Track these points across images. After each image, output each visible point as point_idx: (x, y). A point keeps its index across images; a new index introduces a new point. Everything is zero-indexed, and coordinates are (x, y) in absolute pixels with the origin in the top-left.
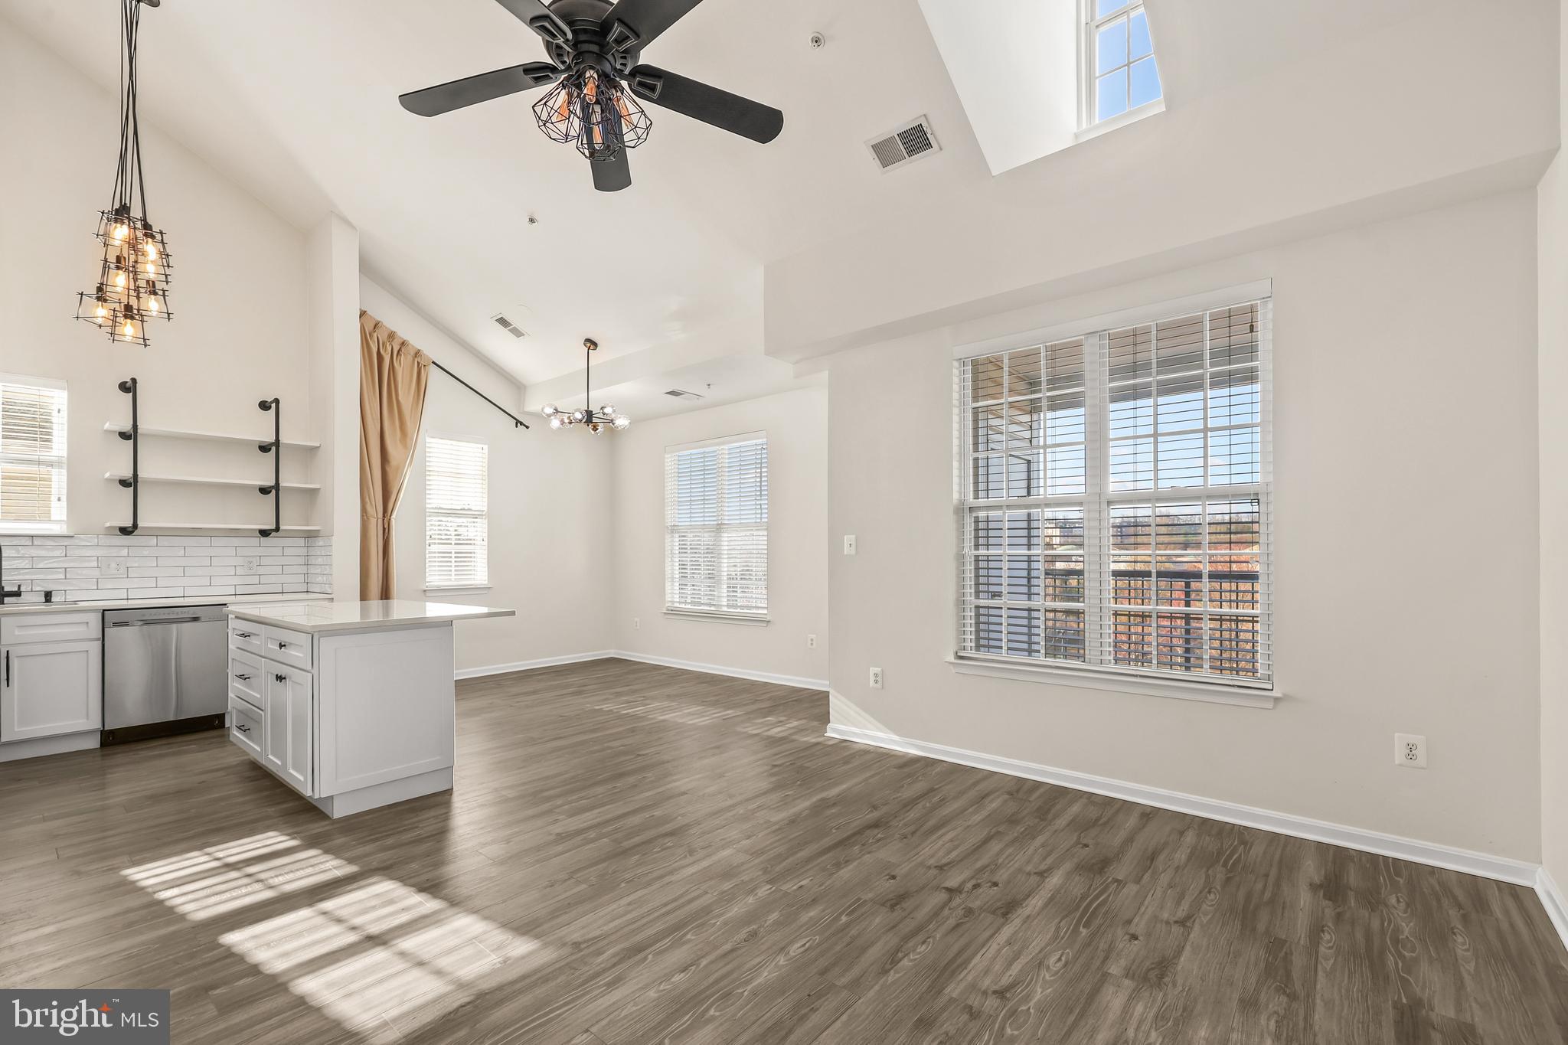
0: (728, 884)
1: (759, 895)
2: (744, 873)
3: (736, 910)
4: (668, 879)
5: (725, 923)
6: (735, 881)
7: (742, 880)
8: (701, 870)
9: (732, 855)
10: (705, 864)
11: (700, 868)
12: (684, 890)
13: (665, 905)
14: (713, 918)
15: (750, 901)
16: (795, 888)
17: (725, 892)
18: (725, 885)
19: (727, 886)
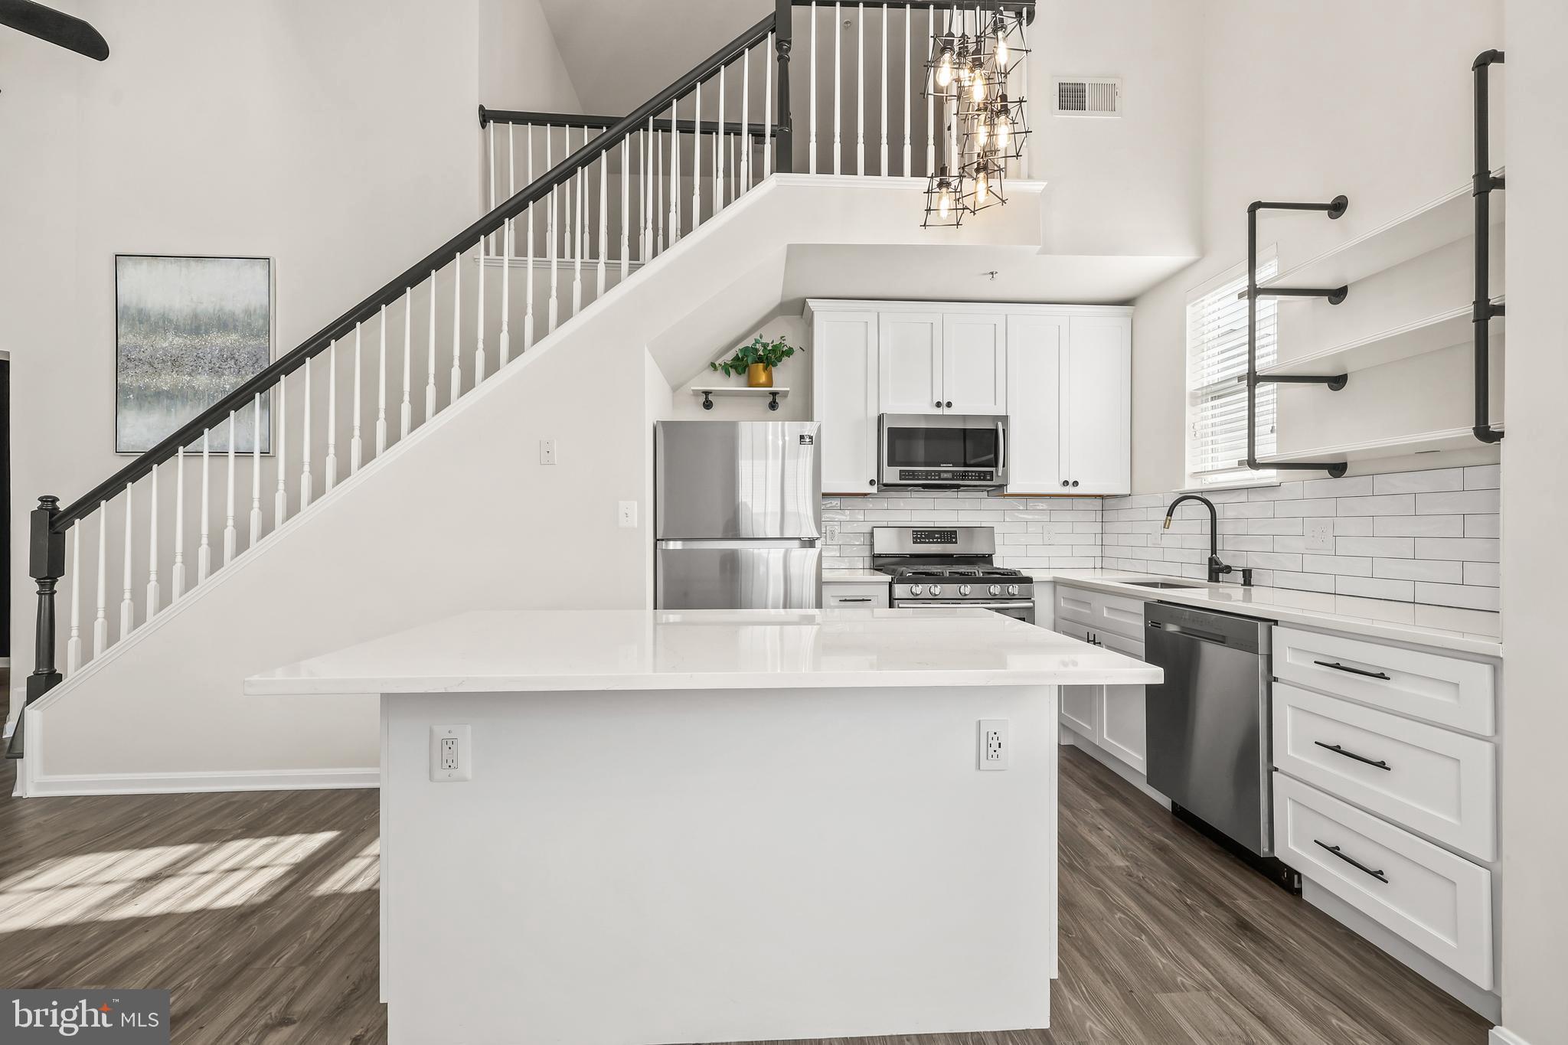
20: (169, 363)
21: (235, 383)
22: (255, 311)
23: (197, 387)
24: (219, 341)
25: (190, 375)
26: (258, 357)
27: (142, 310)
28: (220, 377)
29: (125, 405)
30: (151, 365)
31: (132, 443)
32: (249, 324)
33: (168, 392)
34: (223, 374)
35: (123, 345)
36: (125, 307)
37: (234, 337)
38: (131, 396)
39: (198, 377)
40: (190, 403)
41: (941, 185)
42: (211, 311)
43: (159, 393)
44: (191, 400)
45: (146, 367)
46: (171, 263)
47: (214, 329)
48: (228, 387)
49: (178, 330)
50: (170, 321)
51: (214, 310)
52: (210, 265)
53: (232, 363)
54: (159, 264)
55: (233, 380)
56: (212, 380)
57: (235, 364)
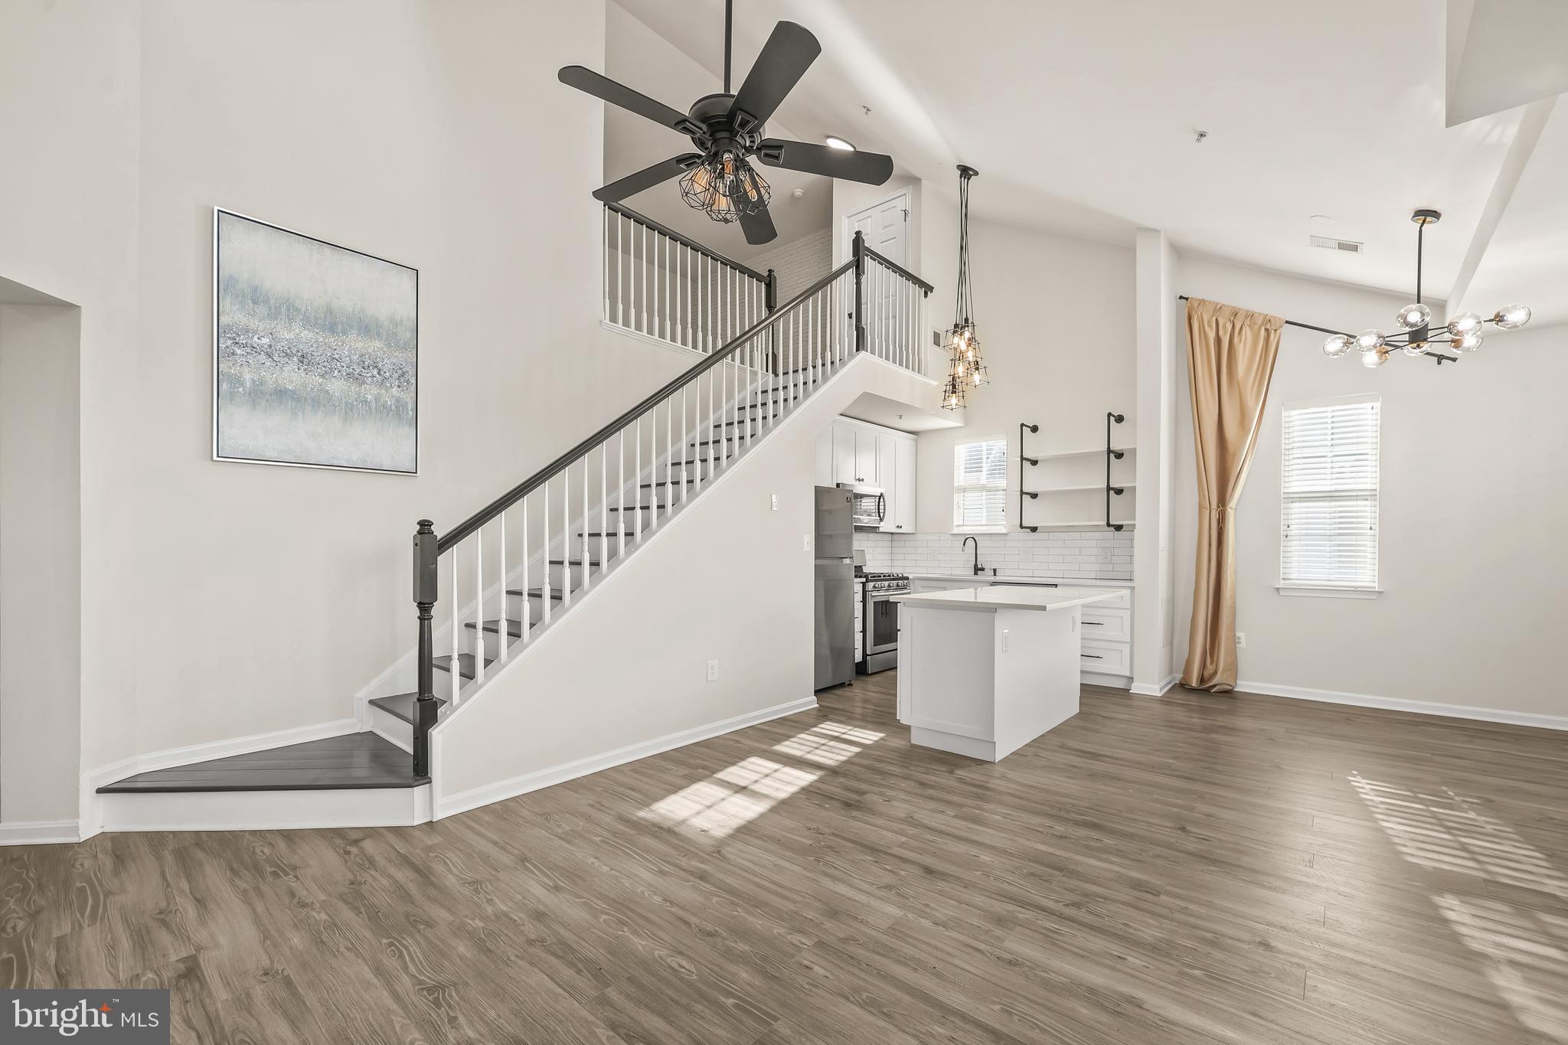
20: (295, 359)
21: (379, 393)
22: (401, 321)
23: (331, 392)
24: (359, 345)
25: (323, 376)
26: (404, 370)
27: (257, 287)
28: (360, 385)
29: (232, 399)
30: (269, 356)
31: (242, 447)
32: (395, 335)
33: (294, 392)
34: (364, 383)
35: (226, 323)
36: (231, 278)
37: (377, 344)
38: (241, 389)
39: (334, 380)
40: (322, 408)
41: (952, 393)
42: (350, 310)
43: (280, 391)
44: (324, 406)
45: (263, 357)
46: (298, 242)
47: (354, 331)
48: (370, 397)
49: (309, 322)
50: (297, 310)
51: (354, 311)
52: (349, 259)
53: (375, 372)
54: (284, 240)
55: (375, 391)
56: (350, 387)
57: (379, 373)
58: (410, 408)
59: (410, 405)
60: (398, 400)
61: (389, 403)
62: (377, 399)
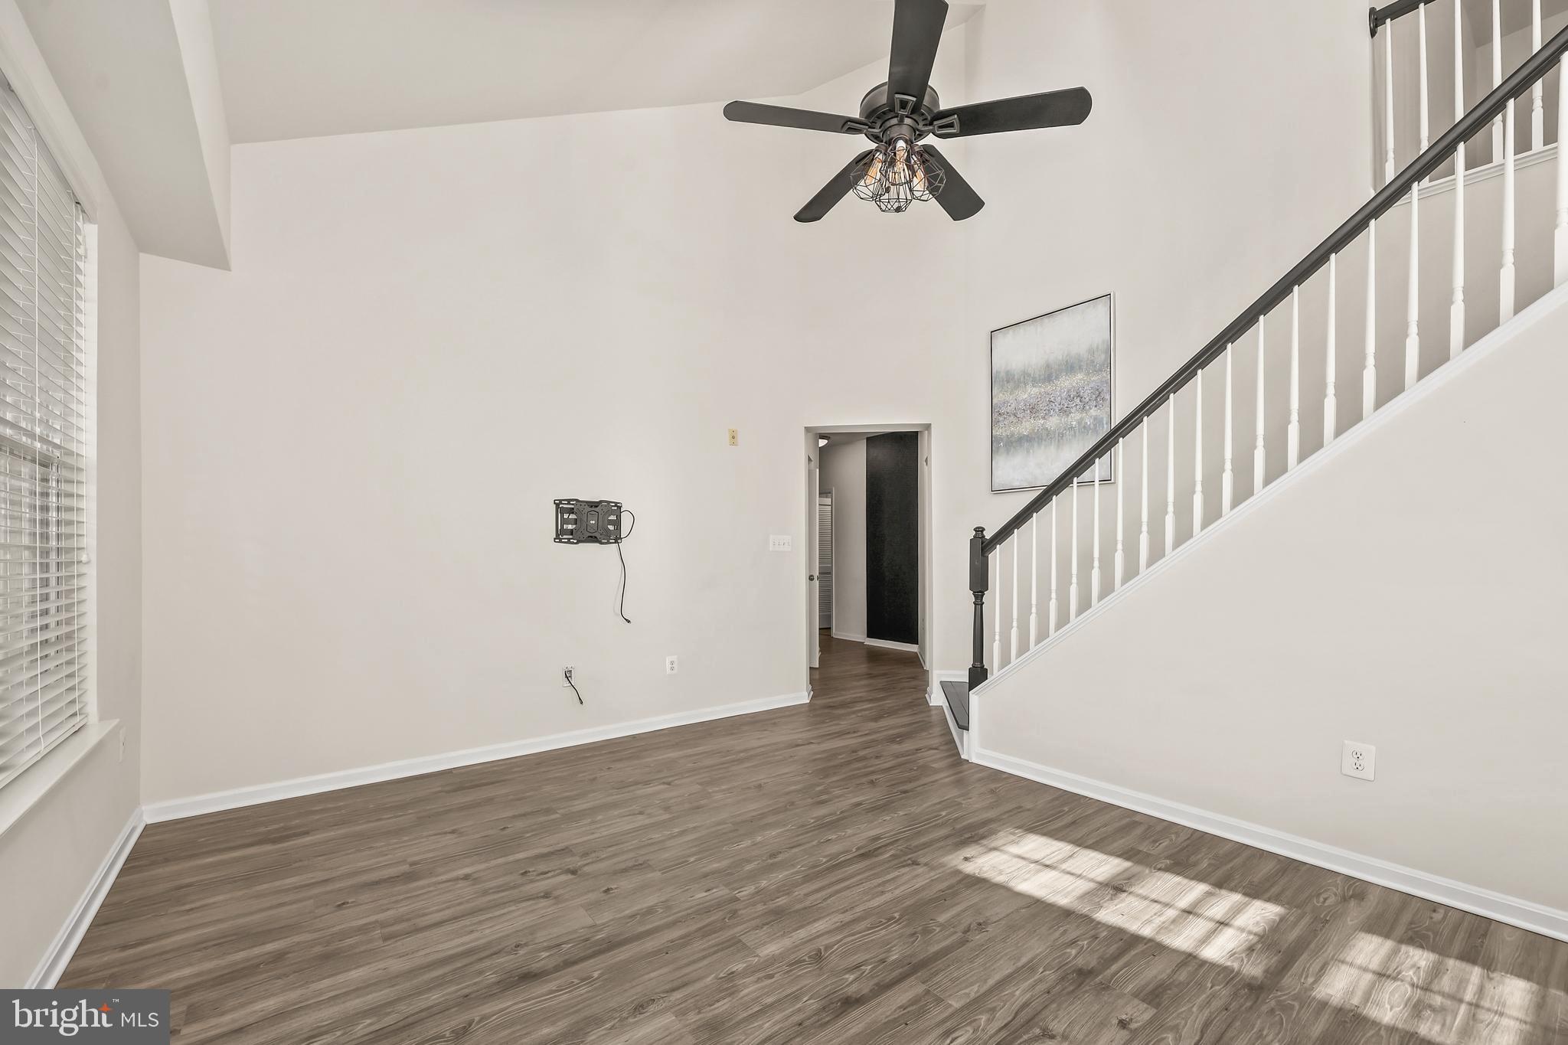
0: (779, 904)
1: (753, 887)
2: (760, 913)
3: (780, 876)
4: (848, 917)
5: (793, 866)
6: (772, 905)
7: (764, 905)
8: (808, 924)
9: (764, 944)
10: (802, 934)
11: (809, 928)
12: (829, 901)
13: (848, 888)
14: (803, 871)
15: (765, 882)
16: (715, 890)
17: (786, 894)
18: (785, 901)
19: (782, 901)
20: (1028, 411)
21: (1081, 418)
22: (1098, 347)
23: (1049, 428)
24: (1067, 383)
25: (1044, 418)
26: (1101, 391)
27: (1010, 371)
28: (1068, 415)
29: (998, 452)
30: (1015, 415)
31: (1003, 482)
32: (1093, 361)
33: (1027, 436)
34: (1070, 412)
35: (996, 403)
36: (998, 373)
37: (1080, 376)
38: (1002, 444)
39: (1050, 418)
40: (1043, 442)
42: (1061, 358)
43: (1021, 437)
44: (1045, 440)
45: (1012, 418)
47: (1063, 373)
48: (1074, 423)
49: (1035, 382)
50: (1029, 375)
51: (1063, 358)
52: (1059, 317)
53: (1078, 400)
54: (1021, 329)
55: (1078, 416)
56: (1061, 420)
57: (1080, 401)
58: (1105, 422)
59: (1105, 419)
60: (1095, 419)
61: (1089, 423)
62: (1079, 423)
